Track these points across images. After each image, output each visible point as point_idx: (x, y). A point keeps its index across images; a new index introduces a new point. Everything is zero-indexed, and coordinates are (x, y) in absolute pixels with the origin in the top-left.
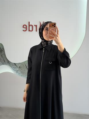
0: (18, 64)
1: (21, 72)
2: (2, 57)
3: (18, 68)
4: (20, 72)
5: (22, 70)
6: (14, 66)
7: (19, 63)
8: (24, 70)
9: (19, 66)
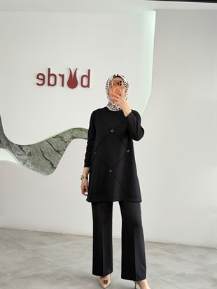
0: (26, 148)
3: (26, 155)
5: (34, 160)
6: (19, 151)
8: (37, 159)
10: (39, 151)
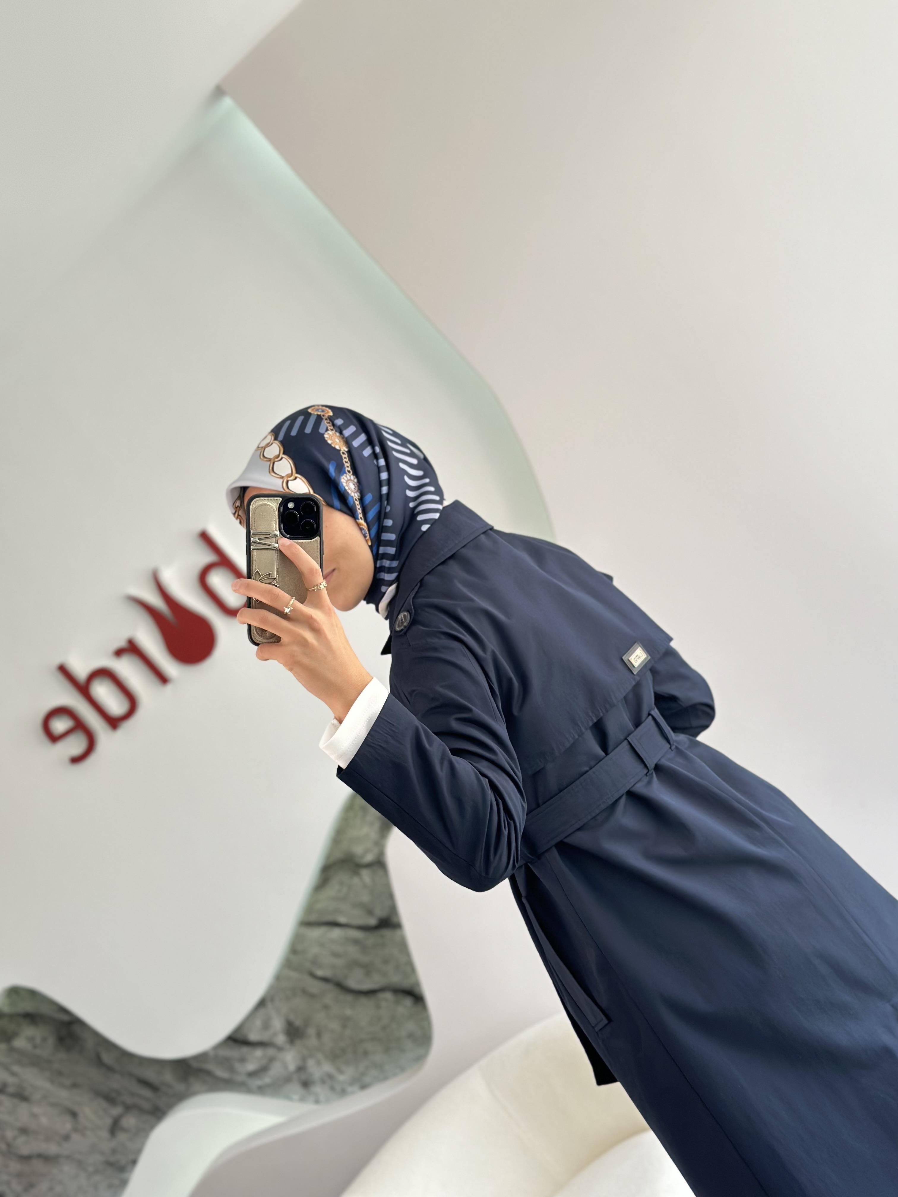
0: (258, 1023)
1: (335, 1056)
2: (110, 1069)
3: (280, 1049)
4: (327, 1068)
5: (327, 1038)
6: (243, 1060)
7: (262, 1004)
8: (335, 1025)
9: (278, 1024)
10: (315, 986)
